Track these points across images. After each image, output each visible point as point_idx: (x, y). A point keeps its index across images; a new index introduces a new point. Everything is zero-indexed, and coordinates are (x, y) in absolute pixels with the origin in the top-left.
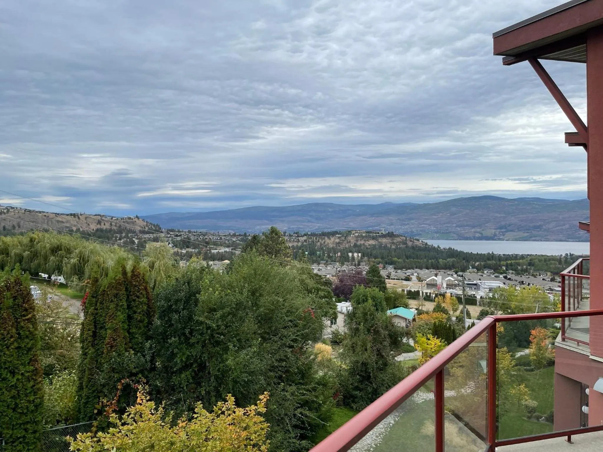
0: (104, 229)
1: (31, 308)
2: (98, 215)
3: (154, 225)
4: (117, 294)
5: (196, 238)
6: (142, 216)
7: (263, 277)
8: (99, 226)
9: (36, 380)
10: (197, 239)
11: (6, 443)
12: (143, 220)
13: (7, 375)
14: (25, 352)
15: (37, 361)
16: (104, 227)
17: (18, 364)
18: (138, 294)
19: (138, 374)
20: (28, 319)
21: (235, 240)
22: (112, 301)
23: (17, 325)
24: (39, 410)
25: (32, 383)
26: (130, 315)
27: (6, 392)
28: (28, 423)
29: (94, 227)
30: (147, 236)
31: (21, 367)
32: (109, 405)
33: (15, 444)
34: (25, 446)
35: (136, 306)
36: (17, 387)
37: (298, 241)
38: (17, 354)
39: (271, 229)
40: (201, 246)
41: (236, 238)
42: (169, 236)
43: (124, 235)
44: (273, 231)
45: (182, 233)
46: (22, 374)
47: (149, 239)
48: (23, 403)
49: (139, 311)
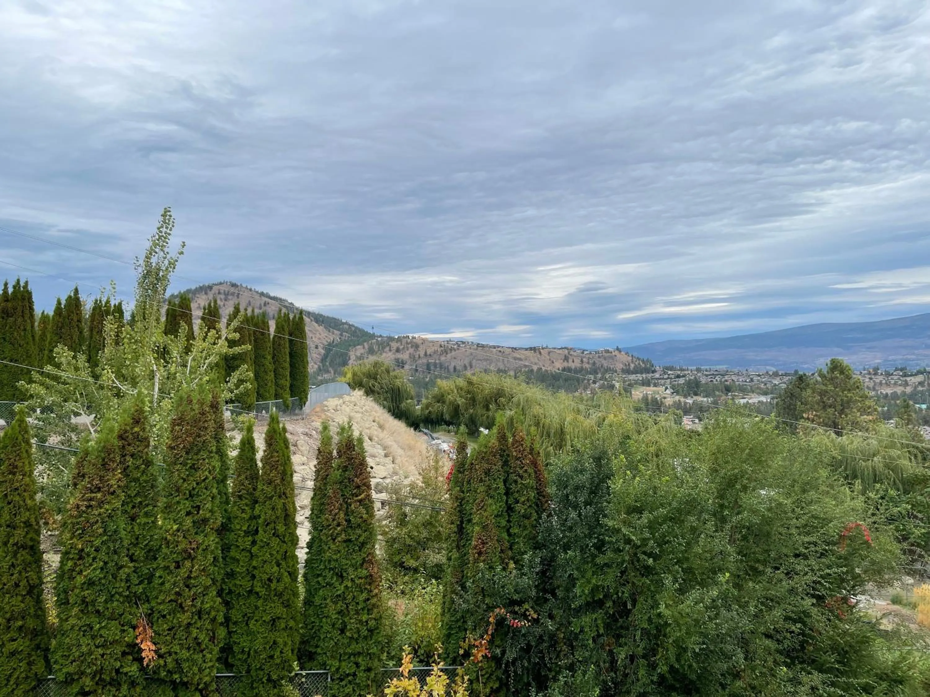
0: (573, 368)
1: (364, 484)
2: (565, 348)
3: (643, 361)
4: (489, 470)
5: (709, 380)
6: (624, 348)
7: (749, 455)
8: (566, 364)
9: (371, 591)
10: (712, 381)
11: (332, 680)
12: (627, 353)
13: (332, 578)
14: (357, 548)
15: (373, 564)
16: (573, 365)
17: (347, 564)
18: (521, 472)
19: (524, 603)
20: (360, 501)
21: (777, 383)
22: (481, 481)
23: (347, 508)
24: (374, 637)
25: (364, 595)
26: (511, 505)
27: (331, 604)
28: (359, 654)
29: (559, 365)
30: (633, 377)
31: (350, 570)
32: (477, 647)
33: (343, 683)
34: (356, 689)
35: (518, 491)
36: (345, 599)
37: (906, 384)
38: (347, 549)
39: (831, 364)
40: (717, 393)
41: (778, 379)
42: (666, 376)
43: (599, 376)
44: (835, 366)
45: (686, 372)
46: (352, 580)
47: (636, 382)
48: (352, 624)
49: (523, 499)
